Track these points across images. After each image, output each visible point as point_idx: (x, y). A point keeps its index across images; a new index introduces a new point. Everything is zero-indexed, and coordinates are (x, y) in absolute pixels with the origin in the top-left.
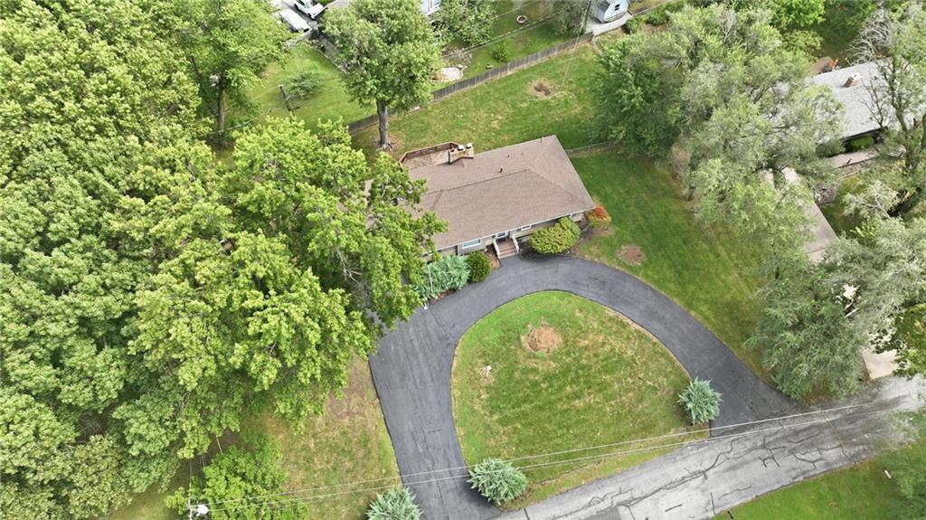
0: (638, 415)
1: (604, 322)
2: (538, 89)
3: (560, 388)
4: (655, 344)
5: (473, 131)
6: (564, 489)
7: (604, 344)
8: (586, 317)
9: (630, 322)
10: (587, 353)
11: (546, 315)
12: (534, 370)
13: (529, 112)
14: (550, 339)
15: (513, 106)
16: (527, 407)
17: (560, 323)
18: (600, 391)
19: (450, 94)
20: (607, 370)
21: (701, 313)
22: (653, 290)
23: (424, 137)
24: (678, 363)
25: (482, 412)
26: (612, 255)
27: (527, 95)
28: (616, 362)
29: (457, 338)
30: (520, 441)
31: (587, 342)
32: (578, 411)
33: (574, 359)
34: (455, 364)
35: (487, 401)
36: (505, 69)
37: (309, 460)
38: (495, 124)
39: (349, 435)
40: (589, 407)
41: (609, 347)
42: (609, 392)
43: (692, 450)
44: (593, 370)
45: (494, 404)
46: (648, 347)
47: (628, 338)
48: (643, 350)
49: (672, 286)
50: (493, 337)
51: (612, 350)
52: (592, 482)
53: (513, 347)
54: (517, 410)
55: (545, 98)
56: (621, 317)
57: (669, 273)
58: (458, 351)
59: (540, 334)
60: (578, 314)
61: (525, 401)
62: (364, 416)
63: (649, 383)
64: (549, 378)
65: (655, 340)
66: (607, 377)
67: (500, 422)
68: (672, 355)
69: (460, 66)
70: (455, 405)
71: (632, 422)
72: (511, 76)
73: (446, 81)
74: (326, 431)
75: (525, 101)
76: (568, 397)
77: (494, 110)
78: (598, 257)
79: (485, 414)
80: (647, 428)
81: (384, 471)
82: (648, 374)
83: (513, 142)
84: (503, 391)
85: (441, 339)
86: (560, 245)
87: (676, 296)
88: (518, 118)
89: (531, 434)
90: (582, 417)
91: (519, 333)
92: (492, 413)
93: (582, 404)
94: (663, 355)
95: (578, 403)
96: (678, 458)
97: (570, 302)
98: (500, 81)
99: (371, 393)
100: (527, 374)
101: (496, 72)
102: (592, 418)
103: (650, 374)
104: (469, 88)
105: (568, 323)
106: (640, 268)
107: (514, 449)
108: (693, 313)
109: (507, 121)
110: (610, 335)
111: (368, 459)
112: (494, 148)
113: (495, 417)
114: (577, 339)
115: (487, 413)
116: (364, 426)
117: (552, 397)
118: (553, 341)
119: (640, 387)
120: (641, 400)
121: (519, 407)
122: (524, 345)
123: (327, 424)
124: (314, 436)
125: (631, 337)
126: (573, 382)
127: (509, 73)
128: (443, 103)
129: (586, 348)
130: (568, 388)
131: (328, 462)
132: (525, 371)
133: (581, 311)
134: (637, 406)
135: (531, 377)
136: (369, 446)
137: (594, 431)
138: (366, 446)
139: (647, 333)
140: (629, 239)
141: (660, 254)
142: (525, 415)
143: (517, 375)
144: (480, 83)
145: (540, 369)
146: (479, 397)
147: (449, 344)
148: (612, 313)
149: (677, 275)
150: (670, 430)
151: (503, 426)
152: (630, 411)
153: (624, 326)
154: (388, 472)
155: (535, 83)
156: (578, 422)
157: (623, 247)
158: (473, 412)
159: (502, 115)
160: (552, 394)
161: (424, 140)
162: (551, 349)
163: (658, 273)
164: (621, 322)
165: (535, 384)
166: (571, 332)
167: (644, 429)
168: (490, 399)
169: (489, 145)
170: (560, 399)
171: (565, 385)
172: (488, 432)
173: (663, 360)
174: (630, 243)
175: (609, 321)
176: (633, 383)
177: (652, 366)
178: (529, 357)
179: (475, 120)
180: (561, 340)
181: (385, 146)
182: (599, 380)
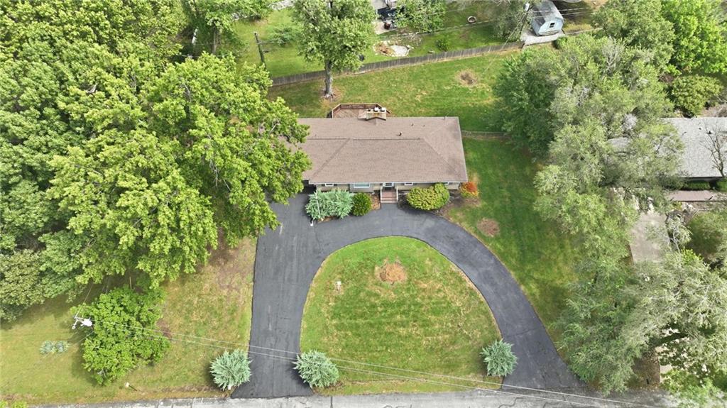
0: (447, 354)
1: (445, 274)
2: (464, 78)
3: (392, 315)
4: (481, 303)
5: (399, 99)
6: (368, 392)
7: (439, 290)
8: (433, 266)
9: (467, 279)
10: (423, 294)
11: (402, 256)
12: (377, 295)
13: (450, 94)
14: (398, 274)
15: (438, 86)
16: (360, 321)
17: (410, 264)
18: (423, 326)
19: (392, 67)
20: (435, 312)
21: (530, 289)
22: (496, 260)
23: (360, 95)
24: (495, 323)
25: (326, 315)
26: (472, 222)
27: (453, 81)
28: (445, 308)
29: (326, 254)
30: (347, 346)
31: (426, 285)
32: (400, 336)
33: (411, 296)
34: (318, 273)
35: (332, 307)
36: (442, 56)
37: (189, 311)
38: (419, 98)
39: (224, 303)
40: (410, 336)
41: (443, 294)
42: (429, 329)
43: (481, 395)
44: (423, 309)
45: (337, 311)
46: (475, 303)
47: (461, 292)
48: (470, 305)
49: (514, 261)
50: (354, 261)
51: (445, 297)
52: (391, 394)
53: (366, 273)
54: (353, 321)
55: (467, 86)
56: (462, 274)
57: (514, 250)
58: (324, 264)
59: (391, 269)
60: (427, 262)
61: (361, 317)
62: (239, 292)
63: (465, 332)
64: (386, 304)
65: (483, 299)
66: (433, 318)
67: (336, 326)
68: (492, 315)
69: (408, 46)
70: (307, 303)
71: (440, 358)
72: (446, 62)
73: (393, 56)
74: (209, 294)
75: (449, 85)
76: (395, 324)
77: (422, 87)
78: (460, 222)
79: (327, 317)
80: (450, 367)
81: (239, 336)
82: (466, 324)
83: (428, 115)
84: (347, 304)
85: (315, 251)
86: (429, 204)
87: (514, 270)
88: (438, 97)
89: (357, 343)
90: (401, 342)
91: (375, 263)
92: (332, 318)
93: (405, 332)
94: (485, 313)
95: (402, 331)
96: (467, 397)
97: (424, 251)
98: (435, 65)
99: (250, 277)
100: (370, 296)
101: (434, 57)
102: (409, 345)
103: (469, 325)
104: (409, 65)
105: (416, 267)
106: (492, 239)
107: (340, 350)
108: (523, 288)
109: (429, 97)
110: (447, 285)
111: (231, 324)
112: (411, 116)
113: (334, 322)
114: (420, 281)
115: (330, 317)
116: (236, 299)
117: (383, 320)
118: (399, 277)
119: (456, 333)
120: (453, 343)
121: (355, 319)
122: (375, 274)
123: (211, 290)
124: (199, 296)
125: (464, 291)
126: (403, 313)
127: (445, 60)
128: (385, 72)
129: (424, 290)
130: (398, 317)
131: (202, 318)
132: (370, 294)
133: (430, 260)
134: (449, 347)
135: (373, 299)
136: (235, 314)
137: (407, 355)
138: (232, 314)
139: (478, 292)
140: (492, 214)
141: (513, 232)
142: (357, 326)
143: (362, 295)
144: (419, 64)
145: (382, 295)
146: (328, 303)
147: (319, 257)
148: (454, 268)
149: (521, 253)
150: (469, 374)
151: (338, 330)
152: (441, 349)
153: (461, 281)
154: (241, 338)
155: (463, 73)
156: (396, 345)
157: (483, 219)
158: (319, 312)
159: (427, 93)
160: (383, 317)
161: (360, 98)
162: (396, 283)
163: (505, 247)
164: (460, 278)
165: (374, 306)
166: (417, 274)
167: (448, 366)
168: (336, 307)
169: (407, 113)
170: (389, 323)
171: (397, 313)
172: (325, 331)
173: (483, 317)
174: (491, 217)
175: (451, 274)
176: (452, 328)
177: (473, 319)
178: (376, 284)
179: (404, 91)
180: (406, 278)
181: (328, 96)
182: (425, 318)
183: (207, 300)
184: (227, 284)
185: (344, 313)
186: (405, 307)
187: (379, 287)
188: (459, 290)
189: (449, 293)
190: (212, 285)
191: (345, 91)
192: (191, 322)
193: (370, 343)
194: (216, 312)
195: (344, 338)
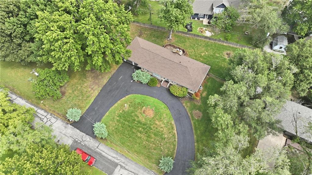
0: (150, 152)
1: (168, 123)
2: (227, 54)
3: (139, 127)
6: (113, 148)
7: (162, 128)
8: (165, 118)
9: (175, 129)
11: (156, 108)
12: (138, 117)
15: (214, 53)
16: (127, 123)
17: (157, 113)
18: (148, 137)
20: (155, 134)
22: (192, 128)
23: (181, 44)
25: (116, 114)
27: (222, 53)
28: (160, 135)
30: (117, 129)
31: (158, 123)
33: (150, 124)
34: (123, 99)
38: (203, 54)
40: (140, 138)
41: (162, 130)
42: (149, 139)
44: (151, 131)
45: (120, 115)
46: (173, 140)
47: (170, 133)
48: (170, 139)
49: (199, 132)
52: (121, 154)
53: (139, 107)
56: (175, 126)
57: (202, 128)
59: (149, 110)
61: (128, 121)
63: (162, 148)
64: (139, 122)
65: (177, 140)
66: (153, 136)
67: (117, 120)
68: (176, 148)
71: (147, 152)
75: (219, 54)
76: (138, 130)
77: (207, 50)
78: (187, 107)
79: (116, 116)
80: (149, 157)
82: (164, 145)
84: (126, 114)
90: (136, 138)
91: (144, 106)
93: (139, 135)
94: (174, 145)
96: (147, 171)
97: (166, 110)
98: (219, 45)
100: (135, 116)
102: (138, 141)
105: (159, 115)
106: (196, 120)
111: (85, 101)
113: (118, 118)
114: (157, 120)
116: (92, 93)
117: (135, 127)
118: (150, 115)
119: (158, 146)
120: (155, 149)
121: (125, 121)
122: (142, 109)
123: (86, 87)
127: (225, 44)
129: (156, 124)
135: (136, 118)
137: (135, 144)
143: (133, 114)
145: (140, 118)
146: (120, 110)
148: (173, 122)
152: (149, 149)
155: (228, 52)
156: (134, 138)
157: (197, 111)
158: (115, 112)
162: (147, 116)
163: (199, 125)
164: (173, 127)
165: (134, 120)
166: (157, 117)
168: (121, 113)
175: (170, 124)
176: (158, 144)
180: (152, 117)
181: (169, 39)
183: (83, 89)
184: (92, 87)
185: (123, 117)
186: (145, 127)
187: (141, 115)
188: (170, 131)
189: (165, 130)
190: (87, 85)
191: (176, 40)
192: (74, 93)
193: (125, 132)
194: (83, 94)
195: (117, 125)
